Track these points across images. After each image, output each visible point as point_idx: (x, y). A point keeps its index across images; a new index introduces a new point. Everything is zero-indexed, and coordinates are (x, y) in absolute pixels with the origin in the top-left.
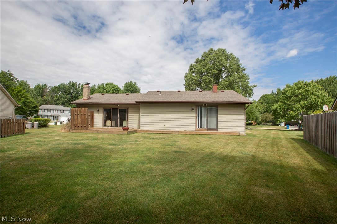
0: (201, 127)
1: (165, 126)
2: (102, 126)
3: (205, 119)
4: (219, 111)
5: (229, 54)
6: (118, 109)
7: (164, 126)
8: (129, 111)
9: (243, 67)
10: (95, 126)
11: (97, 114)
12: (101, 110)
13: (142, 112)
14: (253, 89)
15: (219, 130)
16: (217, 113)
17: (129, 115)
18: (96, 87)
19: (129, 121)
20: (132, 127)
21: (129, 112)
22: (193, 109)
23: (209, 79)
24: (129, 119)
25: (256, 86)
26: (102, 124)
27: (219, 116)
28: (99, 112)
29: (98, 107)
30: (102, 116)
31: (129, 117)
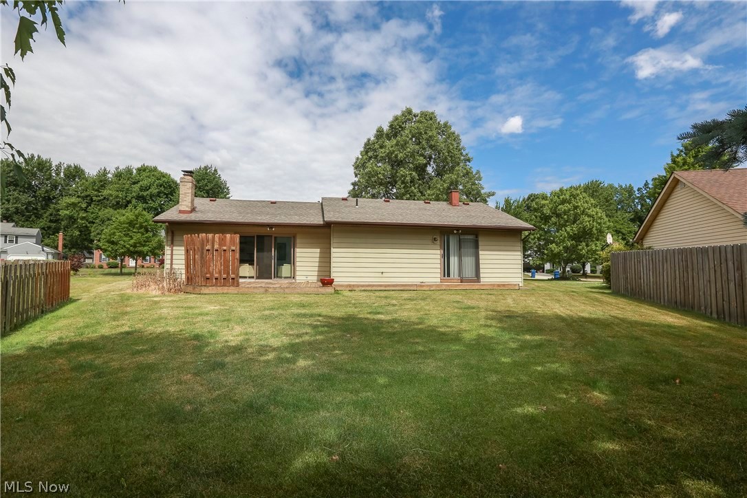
0: (449, 275)
1: (384, 275)
3: (456, 258)
4: (480, 243)
6: (271, 236)
7: (380, 275)
8: (298, 241)
9: (467, 154)
13: (335, 245)
15: (482, 280)
16: (477, 247)
17: (298, 250)
18: (110, 175)
19: (298, 264)
20: (304, 278)
21: (298, 245)
22: (435, 239)
24: (298, 259)
27: (481, 252)
31: (298, 255)
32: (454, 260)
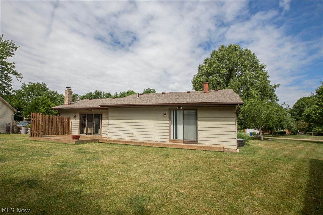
0: (176, 138)
1: (134, 135)
2: (78, 133)
3: (182, 126)
4: (199, 116)
5: (244, 50)
6: (93, 114)
7: (132, 135)
8: (103, 116)
9: (262, 64)
10: (72, 133)
11: (74, 120)
12: (78, 116)
14: (274, 89)
15: (199, 142)
16: (197, 119)
17: (103, 121)
19: (103, 128)
21: (103, 118)
22: (165, 114)
23: (216, 80)
24: (102, 125)
25: (278, 86)
26: (78, 131)
27: (199, 122)
28: (76, 118)
29: (75, 113)
30: (78, 122)
31: (103, 123)
32: (180, 128)
